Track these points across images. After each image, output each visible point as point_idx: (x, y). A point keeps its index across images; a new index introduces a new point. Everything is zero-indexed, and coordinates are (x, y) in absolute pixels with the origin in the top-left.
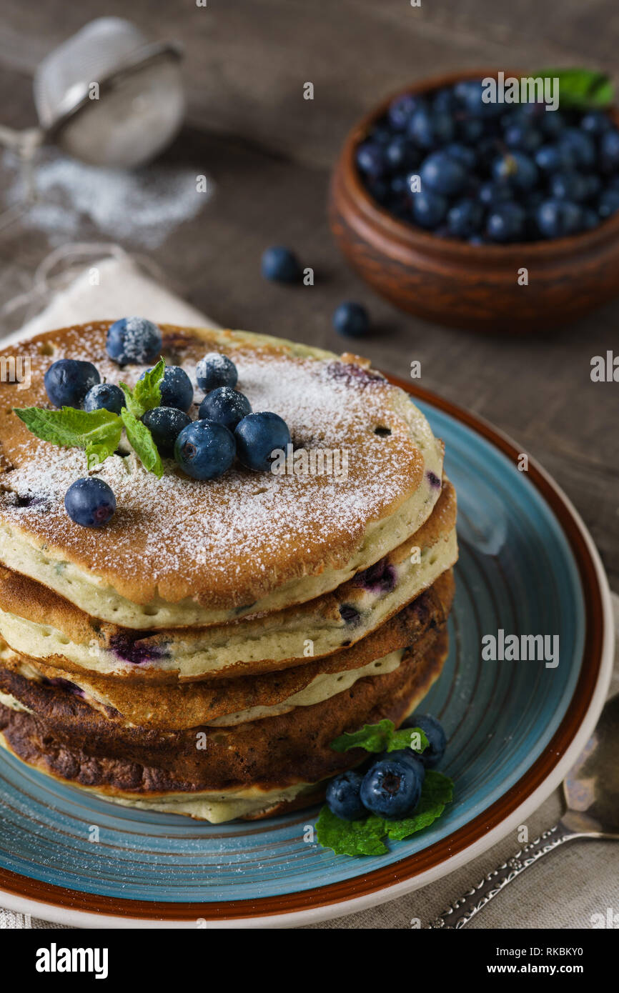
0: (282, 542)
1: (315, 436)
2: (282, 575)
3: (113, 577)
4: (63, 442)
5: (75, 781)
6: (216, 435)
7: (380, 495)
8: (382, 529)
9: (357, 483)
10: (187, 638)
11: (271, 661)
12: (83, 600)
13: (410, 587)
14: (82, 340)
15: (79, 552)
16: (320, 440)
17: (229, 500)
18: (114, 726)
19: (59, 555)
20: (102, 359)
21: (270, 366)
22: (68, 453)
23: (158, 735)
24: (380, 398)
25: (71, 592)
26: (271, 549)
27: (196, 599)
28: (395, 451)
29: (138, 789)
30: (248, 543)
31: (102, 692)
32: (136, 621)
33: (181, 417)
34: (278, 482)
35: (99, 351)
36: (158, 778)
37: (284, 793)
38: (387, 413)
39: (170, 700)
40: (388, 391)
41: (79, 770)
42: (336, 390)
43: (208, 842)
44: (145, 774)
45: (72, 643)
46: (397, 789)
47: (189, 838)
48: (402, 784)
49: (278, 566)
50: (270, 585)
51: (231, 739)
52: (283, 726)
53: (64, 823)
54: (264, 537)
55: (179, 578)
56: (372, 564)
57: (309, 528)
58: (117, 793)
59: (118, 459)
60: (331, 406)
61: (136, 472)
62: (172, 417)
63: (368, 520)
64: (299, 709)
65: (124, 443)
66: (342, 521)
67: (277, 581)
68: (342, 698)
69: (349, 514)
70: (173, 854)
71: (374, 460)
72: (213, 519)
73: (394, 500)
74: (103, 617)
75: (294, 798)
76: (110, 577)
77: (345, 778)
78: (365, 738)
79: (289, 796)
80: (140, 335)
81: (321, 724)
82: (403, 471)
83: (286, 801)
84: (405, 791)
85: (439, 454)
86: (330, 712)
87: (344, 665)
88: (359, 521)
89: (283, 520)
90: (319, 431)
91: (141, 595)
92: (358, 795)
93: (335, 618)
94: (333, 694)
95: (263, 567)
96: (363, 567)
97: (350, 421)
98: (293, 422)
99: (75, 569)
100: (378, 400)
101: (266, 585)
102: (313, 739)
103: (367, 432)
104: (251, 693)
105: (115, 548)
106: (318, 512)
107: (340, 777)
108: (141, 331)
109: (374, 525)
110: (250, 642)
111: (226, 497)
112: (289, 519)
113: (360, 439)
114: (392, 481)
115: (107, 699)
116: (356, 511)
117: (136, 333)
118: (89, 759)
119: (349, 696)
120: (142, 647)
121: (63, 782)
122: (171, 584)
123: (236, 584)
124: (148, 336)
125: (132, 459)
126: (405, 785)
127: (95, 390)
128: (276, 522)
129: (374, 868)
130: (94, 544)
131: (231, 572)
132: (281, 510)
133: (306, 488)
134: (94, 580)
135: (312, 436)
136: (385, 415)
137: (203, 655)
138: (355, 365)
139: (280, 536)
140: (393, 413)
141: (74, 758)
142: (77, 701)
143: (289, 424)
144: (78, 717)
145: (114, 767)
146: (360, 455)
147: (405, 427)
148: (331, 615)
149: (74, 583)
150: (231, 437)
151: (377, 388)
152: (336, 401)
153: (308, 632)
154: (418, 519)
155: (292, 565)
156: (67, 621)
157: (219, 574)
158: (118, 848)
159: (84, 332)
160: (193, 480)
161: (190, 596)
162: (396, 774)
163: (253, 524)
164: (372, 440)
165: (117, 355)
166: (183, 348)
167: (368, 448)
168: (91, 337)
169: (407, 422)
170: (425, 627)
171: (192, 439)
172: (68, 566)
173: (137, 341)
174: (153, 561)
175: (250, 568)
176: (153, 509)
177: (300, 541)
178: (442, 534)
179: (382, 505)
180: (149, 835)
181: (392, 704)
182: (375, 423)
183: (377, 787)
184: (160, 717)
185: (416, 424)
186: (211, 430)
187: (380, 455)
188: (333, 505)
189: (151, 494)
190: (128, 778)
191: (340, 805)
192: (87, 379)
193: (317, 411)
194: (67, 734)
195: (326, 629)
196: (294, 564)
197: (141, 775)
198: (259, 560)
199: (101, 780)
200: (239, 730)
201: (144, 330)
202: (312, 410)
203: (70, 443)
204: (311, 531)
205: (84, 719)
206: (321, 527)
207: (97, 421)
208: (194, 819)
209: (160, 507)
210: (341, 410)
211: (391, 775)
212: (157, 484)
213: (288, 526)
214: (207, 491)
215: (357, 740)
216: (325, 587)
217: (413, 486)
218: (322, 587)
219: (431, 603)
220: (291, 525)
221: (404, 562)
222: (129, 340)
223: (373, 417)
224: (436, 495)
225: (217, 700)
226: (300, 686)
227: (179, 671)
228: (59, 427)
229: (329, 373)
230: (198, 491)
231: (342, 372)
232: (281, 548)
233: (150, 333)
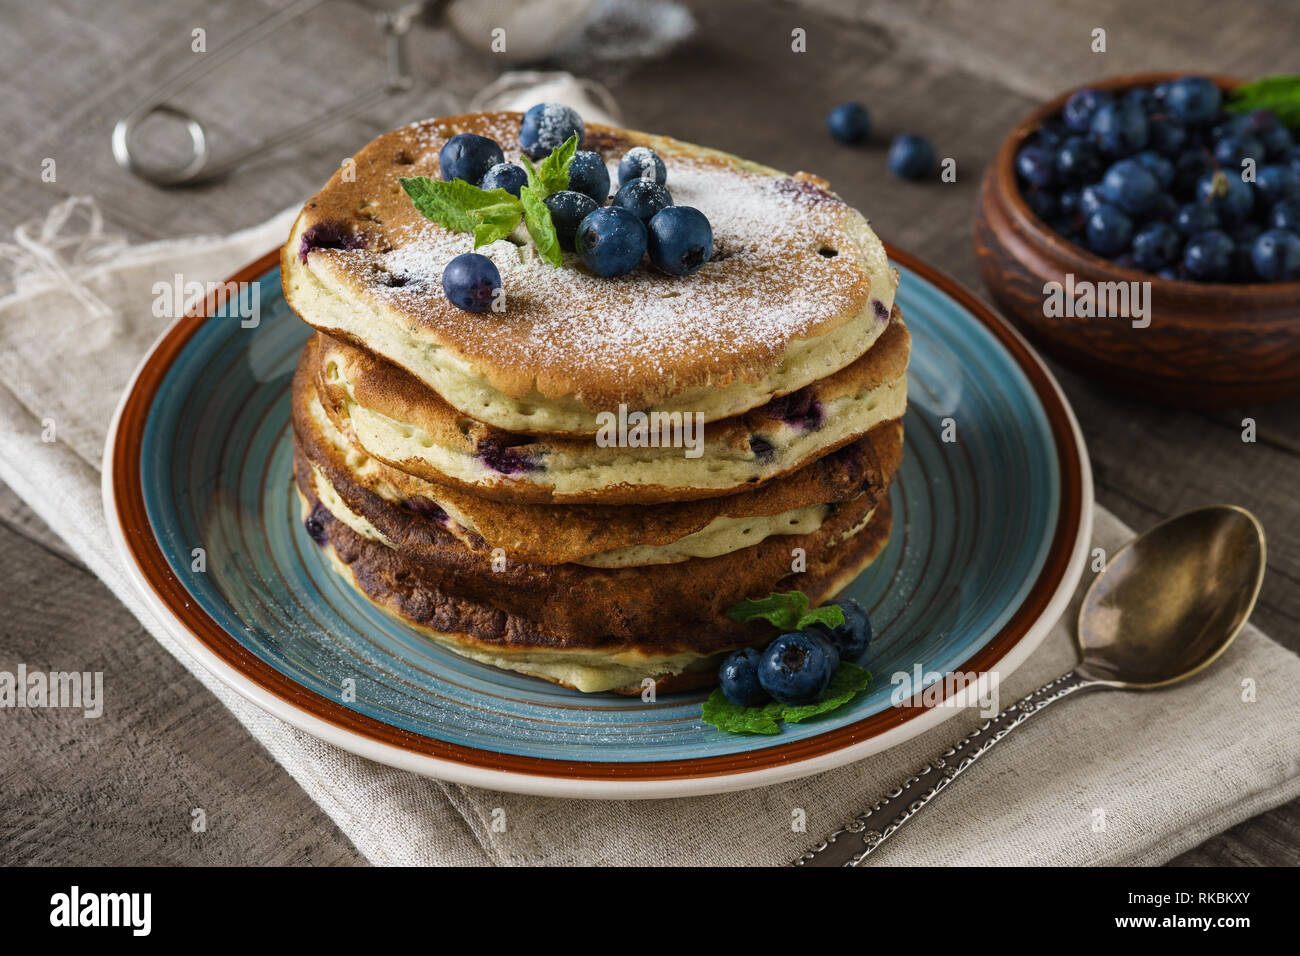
0: (687, 347)
1: (746, 248)
2: (682, 382)
3: (486, 364)
4: (452, 225)
5: (427, 626)
6: (623, 224)
7: (810, 313)
8: (809, 352)
9: (786, 299)
10: (567, 451)
11: (662, 487)
12: (451, 390)
13: (839, 430)
14: (493, 128)
15: (451, 336)
16: (751, 251)
17: (633, 300)
18: (477, 559)
19: (429, 337)
20: (512, 149)
21: (708, 174)
22: (457, 237)
23: (527, 573)
24: (831, 217)
25: (438, 381)
26: (674, 353)
27: (579, 397)
28: (838, 271)
29: (499, 640)
30: (647, 344)
31: (466, 513)
32: (507, 420)
33: (589, 203)
34: (694, 288)
35: (511, 141)
36: (523, 629)
37: (668, 663)
38: (837, 233)
39: (543, 529)
40: (841, 211)
41: (433, 613)
42: (780, 204)
43: (575, 713)
44: (509, 625)
45: (435, 446)
46: (801, 666)
47: (554, 707)
48: (807, 660)
49: (678, 372)
50: (666, 391)
51: (610, 585)
52: (673, 579)
53: (410, 675)
54: (667, 340)
55: (561, 371)
56: (793, 390)
57: (722, 337)
58: (475, 643)
59: (512, 247)
60: (771, 220)
61: (531, 261)
62: (579, 202)
63: (793, 336)
64: (695, 560)
65: (522, 232)
66: (761, 334)
67: (675, 387)
68: (747, 557)
69: (770, 327)
70: (532, 720)
71: (811, 278)
72: (611, 317)
73: (828, 320)
74: (471, 412)
75: (680, 672)
76: (483, 364)
77: (744, 654)
78: (771, 609)
79: (675, 668)
80: (558, 122)
81: (719, 583)
82: (843, 292)
83: (671, 673)
84: (809, 669)
85: (892, 283)
86: (731, 570)
87: (750, 510)
88: (781, 336)
89: (692, 326)
90: (752, 243)
91: (516, 387)
92: (756, 674)
93: (743, 449)
94: (736, 548)
95: (661, 371)
96: (781, 392)
97: (791, 236)
98: (724, 231)
99: (446, 355)
100: (828, 219)
101: (662, 391)
102: (708, 599)
103: (810, 249)
104: (638, 530)
105: (494, 335)
106: (735, 322)
107: (739, 653)
108: (560, 118)
109: (798, 344)
110: (639, 463)
111: (631, 296)
112: (699, 325)
113: (798, 256)
114: (829, 300)
115: (472, 521)
116: (779, 326)
117: (555, 120)
118: (447, 600)
119: (756, 555)
120: (514, 455)
121: (414, 627)
122: (552, 378)
123: (627, 385)
124: (568, 125)
125: (528, 249)
126: (810, 662)
127: (496, 169)
128: (684, 326)
129: (761, 747)
130: (471, 329)
131: (623, 372)
132: (692, 315)
133: (725, 297)
134: (464, 366)
135: (743, 247)
136: (833, 235)
137: (583, 472)
138: (810, 184)
139: (686, 342)
140: (844, 234)
141: (429, 599)
142: (438, 528)
143: (717, 233)
144: (437, 545)
145: (474, 612)
146: (796, 272)
147: (854, 250)
148: (738, 444)
149: (442, 370)
150: (642, 229)
151: (830, 206)
152: (778, 215)
153: (709, 461)
154: (855, 348)
155: (695, 373)
156: (431, 419)
157: (608, 372)
158: (469, 706)
159: (497, 120)
160: (596, 276)
161: (572, 394)
162: (801, 648)
163: (657, 327)
164: (813, 259)
165: (529, 145)
166: (610, 148)
167: (807, 266)
168: (504, 125)
169: (859, 246)
170: (854, 485)
171: (596, 226)
172: (438, 350)
173: (554, 129)
174: (535, 352)
175: (646, 370)
176: (544, 300)
177: (708, 349)
178: (886, 379)
179: (812, 323)
180: (507, 699)
181: (810, 581)
182: (820, 242)
183: (777, 661)
184: (529, 548)
185: (869, 249)
186: (620, 217)
187: (819, 274)
188: (752, 317)
189: (544, 286)
190: (489, 627)
191: (733, 684)
192: (489, 158)
193: (754, 223)
194: (423, 565)
195: (732, 460)
196: (698, 371)
197: (504, 624)
198: (657, 363)
199: (459, 626)
200: (622, 576)
201: (564, 117)
202: (749, 221)
203: (460, 227)
204: (723, 340)
205: (443, 549)
206: (736, 337)
207: (492, 199)
208: (561, 685)
209: (552, 299)
210: (782, 225)
211: (794, 649)
212: (553, 276)
213: (697, 332)
214: (610, 289)
215: (761, 609)
216: (733, 407)
217: (853, 310)
218: (729, 406)
219: (866, 461)
220: (701, 331)
221: (835, 401)
222: (545, 127)
223: (818, 236)
224: (881, 327)
225: (597, 533)
226: (696, 526)
227: (553, 488)
228: (448, 203)
229: (776, 187)
230: (599, 287)
231: (791, 187)
232: (685, 353)
233: (570, 122)
